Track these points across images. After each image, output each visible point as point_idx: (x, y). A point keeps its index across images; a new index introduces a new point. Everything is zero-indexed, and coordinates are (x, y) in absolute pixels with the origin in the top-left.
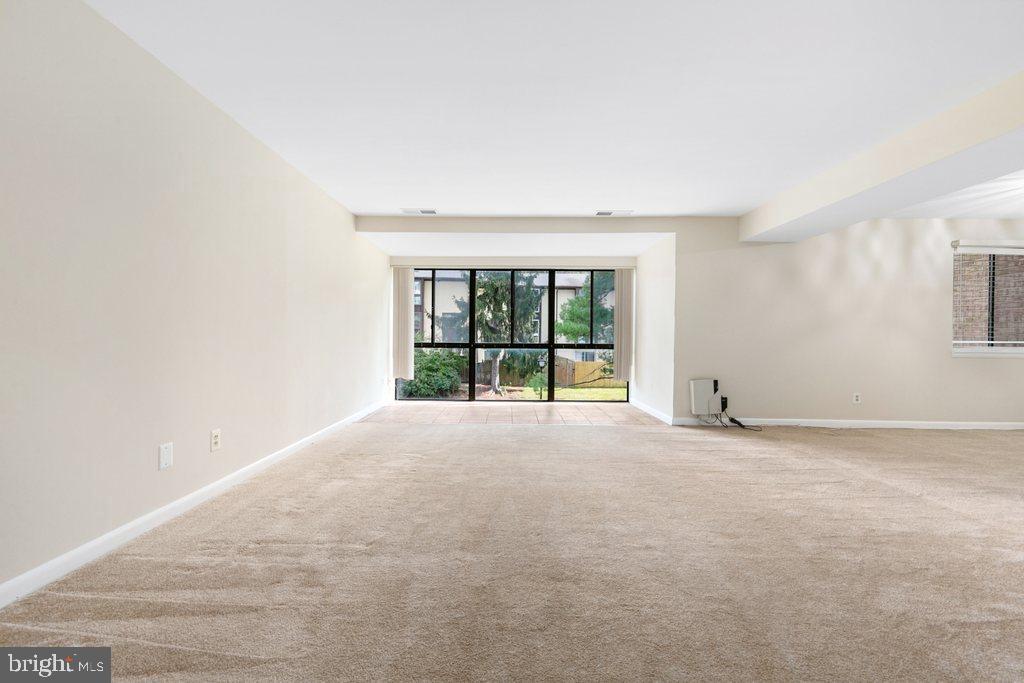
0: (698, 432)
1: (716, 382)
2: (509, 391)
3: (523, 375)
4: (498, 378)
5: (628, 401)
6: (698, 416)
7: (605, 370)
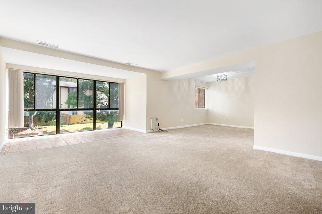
0: (153, 134)
1: (157, 119)
2: (39, 128)
3: (46, 121)
4: (33, 124)
5: (122, 127)
6: (153, 129)
7: (87, 117)
